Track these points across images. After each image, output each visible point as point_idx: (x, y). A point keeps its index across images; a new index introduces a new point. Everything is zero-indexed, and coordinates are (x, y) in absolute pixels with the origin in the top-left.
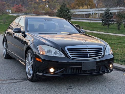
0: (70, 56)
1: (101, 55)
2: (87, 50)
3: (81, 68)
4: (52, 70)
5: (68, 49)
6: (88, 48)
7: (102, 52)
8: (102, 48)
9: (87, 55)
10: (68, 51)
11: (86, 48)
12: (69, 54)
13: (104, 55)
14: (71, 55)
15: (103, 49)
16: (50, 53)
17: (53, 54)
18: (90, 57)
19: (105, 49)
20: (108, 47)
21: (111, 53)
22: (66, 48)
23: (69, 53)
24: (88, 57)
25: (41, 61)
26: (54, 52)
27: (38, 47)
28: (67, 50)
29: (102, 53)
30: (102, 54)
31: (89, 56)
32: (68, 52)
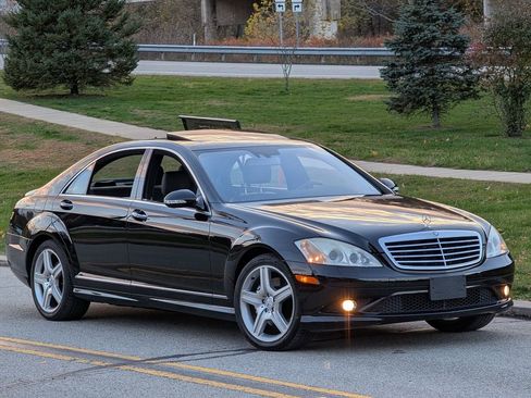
0: (396, 263)
1: (477, 258)
2: (439, 243)
3: (428, 295)
4: (348, 305)
5: (387, 244)
6: (441, 240)
7: (478, 247)
8: (476, 238)
9: (441, 258)
10: (389, 249)
11: (435, 240)
12: (392, 258)
13: (485, 258)
14: (397, 259)
15: (480, 240)
16: (338, 259)
17: (345, 262)
18: (448, 263)
19: (487, 240)
20: (494, 234)
21: (503, 252)
22: (382, 242)
23: (393, 254)
24: (442, 264)
25: (317, 282)
26: (349, 255)
27: (298, 244)
28: (385, 249)
29: (478, 253)
30: (480, 255)
31: (445, 261)
32: (388, 253)
